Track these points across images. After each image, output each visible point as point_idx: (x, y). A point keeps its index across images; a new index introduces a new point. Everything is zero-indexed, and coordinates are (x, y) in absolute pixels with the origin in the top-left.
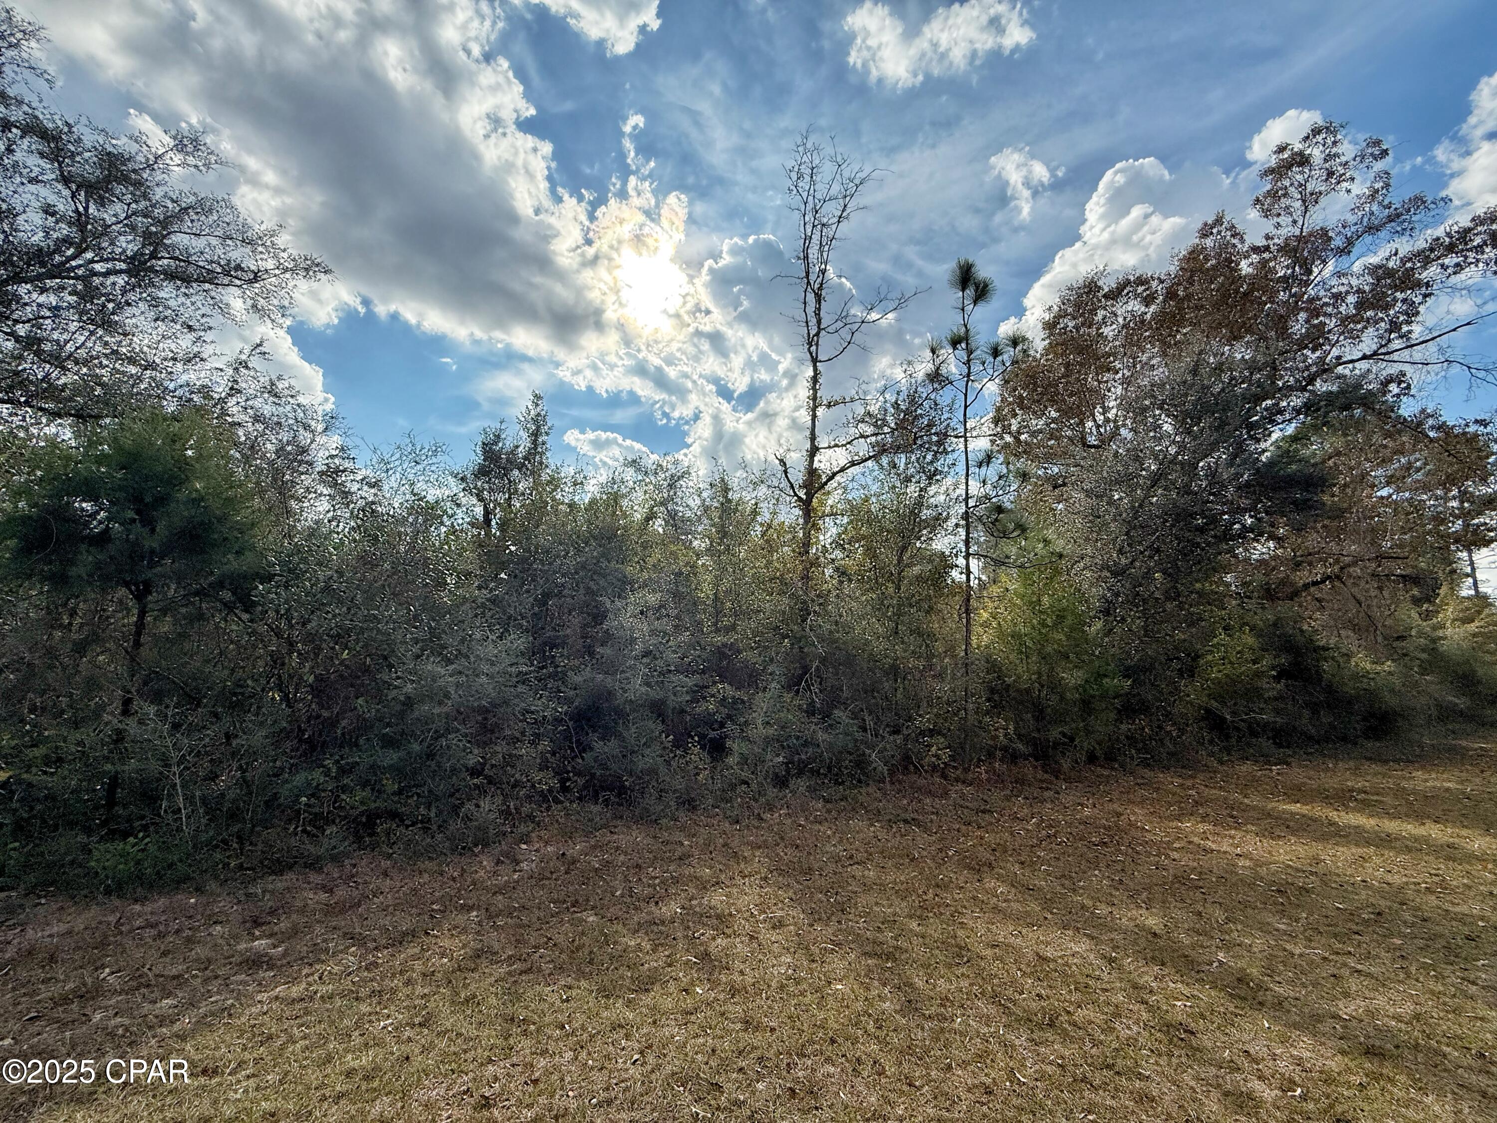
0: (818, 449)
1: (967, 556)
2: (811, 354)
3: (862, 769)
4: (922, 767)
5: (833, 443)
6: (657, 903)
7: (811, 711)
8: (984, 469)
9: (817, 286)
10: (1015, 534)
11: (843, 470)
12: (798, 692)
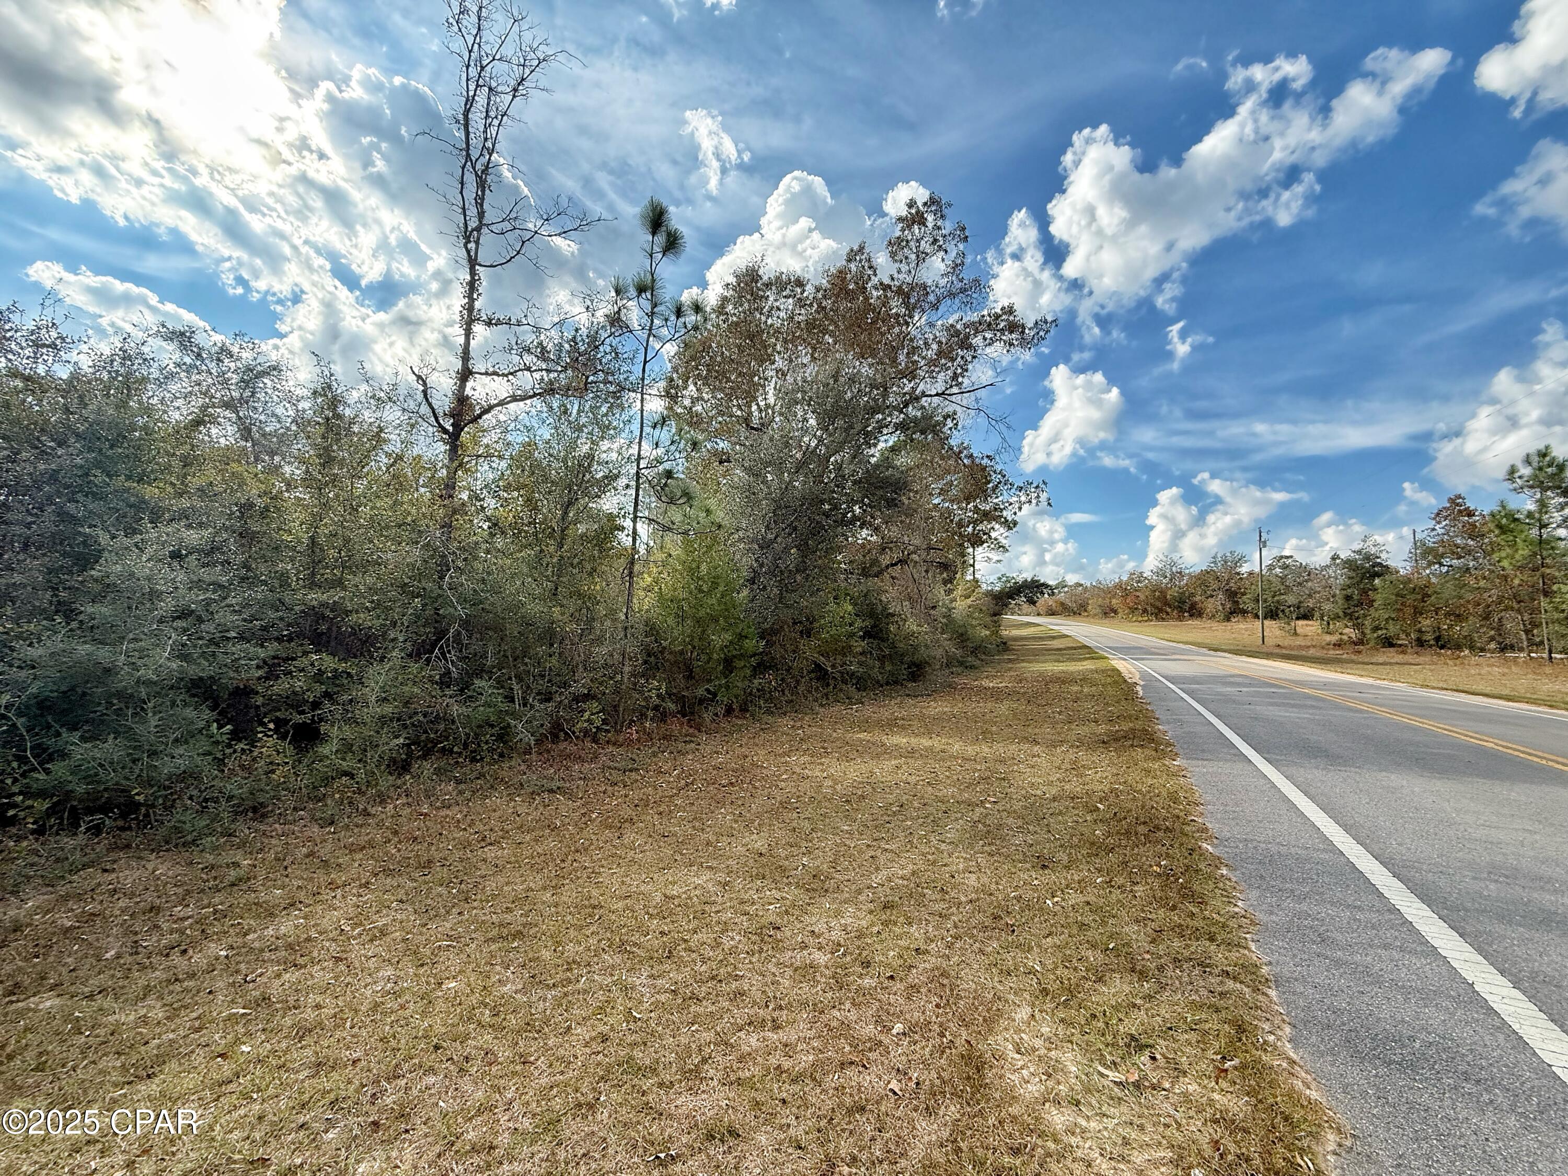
0: (471, 373)
1: (635, 518)
2: (468, 251)
3: (505, 743)
4: (574, 733)
5: (491, 369)
6: (184, 952)
7: (445, 681)
8: (657, 431)
9: (479, 166)
10: (681, 501)
11: (502, 403)
12: (428, 661)
